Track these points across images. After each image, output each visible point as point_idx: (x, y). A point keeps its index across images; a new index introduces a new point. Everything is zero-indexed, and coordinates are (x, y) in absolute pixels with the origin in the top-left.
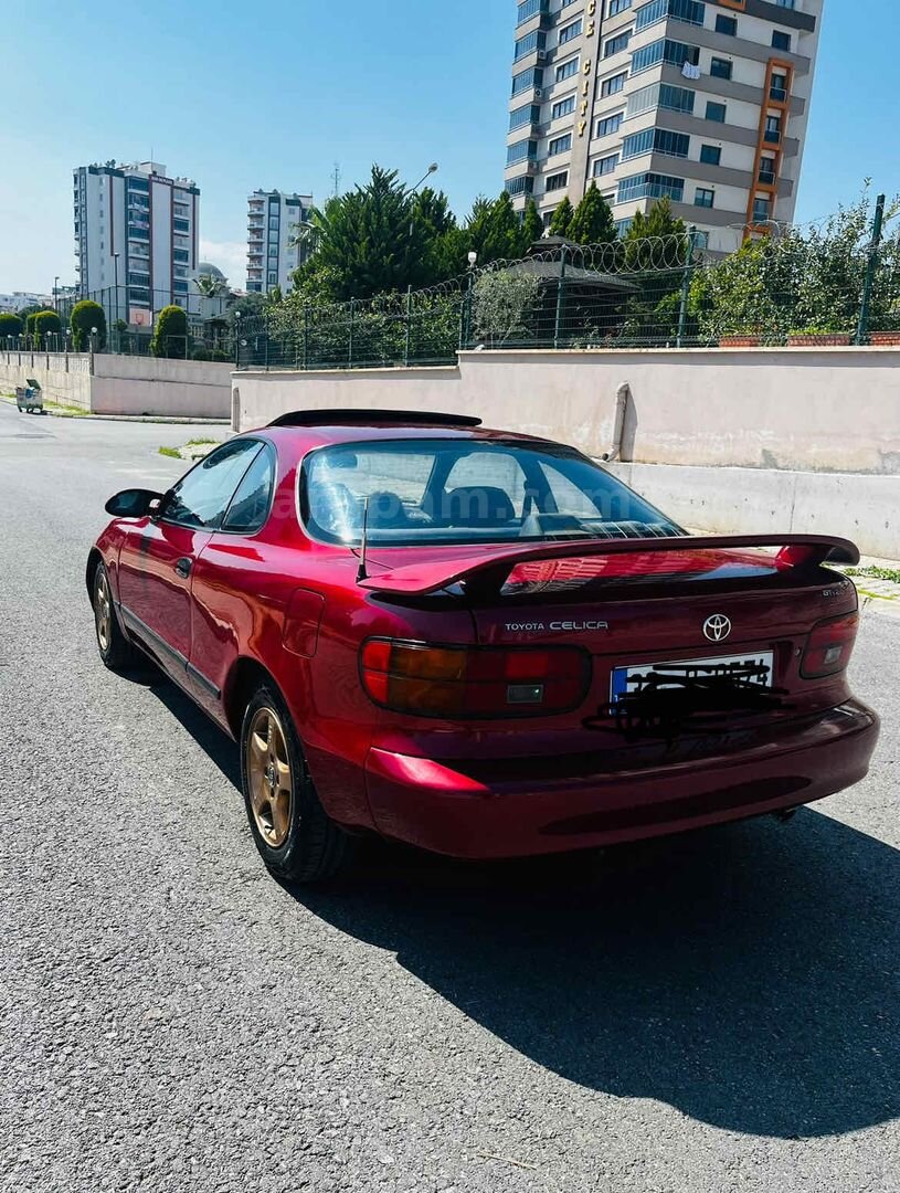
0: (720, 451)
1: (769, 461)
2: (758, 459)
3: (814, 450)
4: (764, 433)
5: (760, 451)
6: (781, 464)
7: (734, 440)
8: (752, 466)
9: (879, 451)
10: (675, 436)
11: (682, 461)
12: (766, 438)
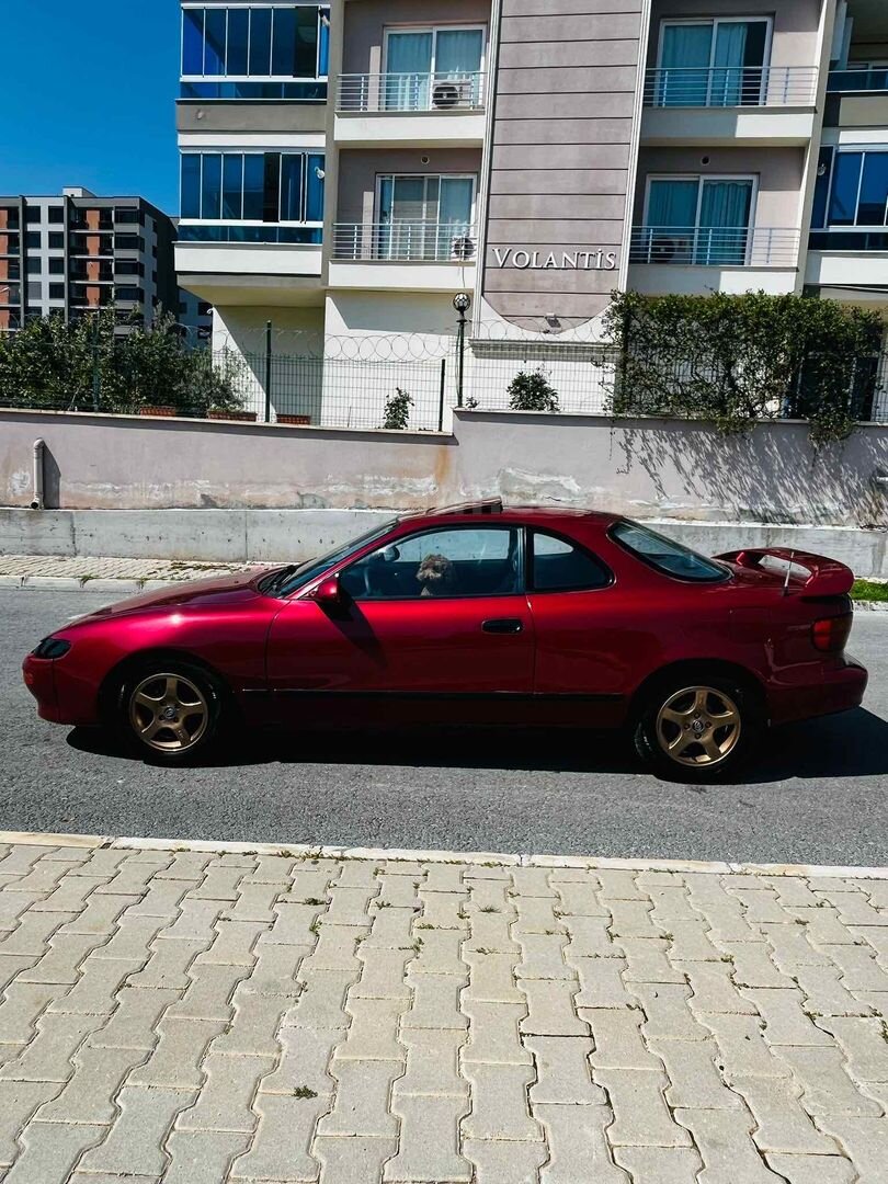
0: (159, 496)
1: (209, 502)
2: (198, 500)
3: (246, 494)
4: (199, 482)
5: (199, 496)
6: (219, 503)
7: (173, 488)
8: (194, 507)
9: (298, 493)
10: (109, 486)
11: (121, 506)
12: (203, 486)
